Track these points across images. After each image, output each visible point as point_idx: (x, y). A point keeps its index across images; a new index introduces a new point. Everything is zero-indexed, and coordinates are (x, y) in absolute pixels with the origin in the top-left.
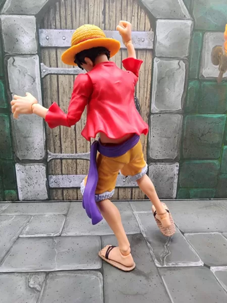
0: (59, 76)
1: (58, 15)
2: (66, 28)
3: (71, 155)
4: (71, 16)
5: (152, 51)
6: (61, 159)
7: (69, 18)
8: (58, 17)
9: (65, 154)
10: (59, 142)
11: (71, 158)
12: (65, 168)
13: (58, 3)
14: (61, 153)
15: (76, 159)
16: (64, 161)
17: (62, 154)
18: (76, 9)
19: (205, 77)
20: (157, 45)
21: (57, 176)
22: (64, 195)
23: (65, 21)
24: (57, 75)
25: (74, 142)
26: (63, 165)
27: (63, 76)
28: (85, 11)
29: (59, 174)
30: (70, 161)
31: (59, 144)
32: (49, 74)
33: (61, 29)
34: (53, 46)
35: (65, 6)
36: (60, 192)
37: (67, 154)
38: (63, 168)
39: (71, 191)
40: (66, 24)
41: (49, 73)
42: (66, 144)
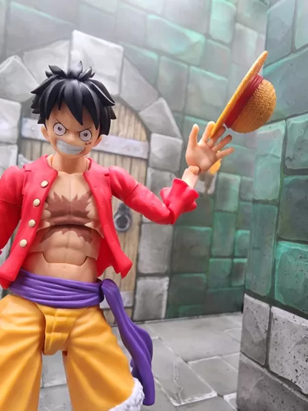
5: (147, 161)
20: (151, 156)
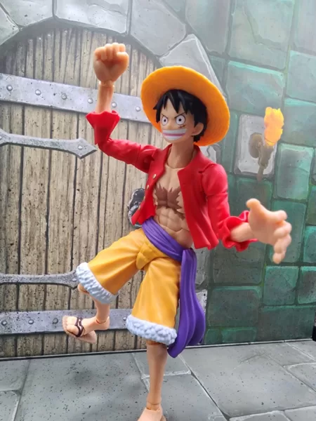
0: (26, 148)
1: (31, 57)
2: (43, 79)
3: (37, 276)
4: (53, 62)
6: (18, 284)
7: (48, 64)
8: (30, 60)
9: (25, 276)
10: (17, 255)
11: (35, 281)
12: (24, 300)
13: (31, 40)
14: (19, 273)
15: (46, 284)
16: (22, 288)
17: (21, 276)
18: (60, 54)
19: (242, 171)
21: (8, 314)
22: (19, 347)
23: (41, 68)
24: (23, 146)
25: (43, 255)
26: (21, 294)
27: (33, 149)
28: (75, 59)
29: (11, 311)
30: (33, 287)
31: (16, 258)
32: (7, 143)
33: (34, 78)
34: (19, 101)
35: (44, 47)
36: (10, 341)
37: (29, 276)
38: (21, 299)
39: (31, 340)
40: (43, 73)
41: (8, 141)
42: (29, 258)
